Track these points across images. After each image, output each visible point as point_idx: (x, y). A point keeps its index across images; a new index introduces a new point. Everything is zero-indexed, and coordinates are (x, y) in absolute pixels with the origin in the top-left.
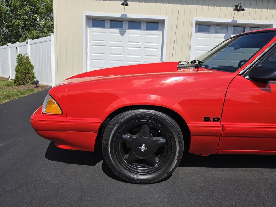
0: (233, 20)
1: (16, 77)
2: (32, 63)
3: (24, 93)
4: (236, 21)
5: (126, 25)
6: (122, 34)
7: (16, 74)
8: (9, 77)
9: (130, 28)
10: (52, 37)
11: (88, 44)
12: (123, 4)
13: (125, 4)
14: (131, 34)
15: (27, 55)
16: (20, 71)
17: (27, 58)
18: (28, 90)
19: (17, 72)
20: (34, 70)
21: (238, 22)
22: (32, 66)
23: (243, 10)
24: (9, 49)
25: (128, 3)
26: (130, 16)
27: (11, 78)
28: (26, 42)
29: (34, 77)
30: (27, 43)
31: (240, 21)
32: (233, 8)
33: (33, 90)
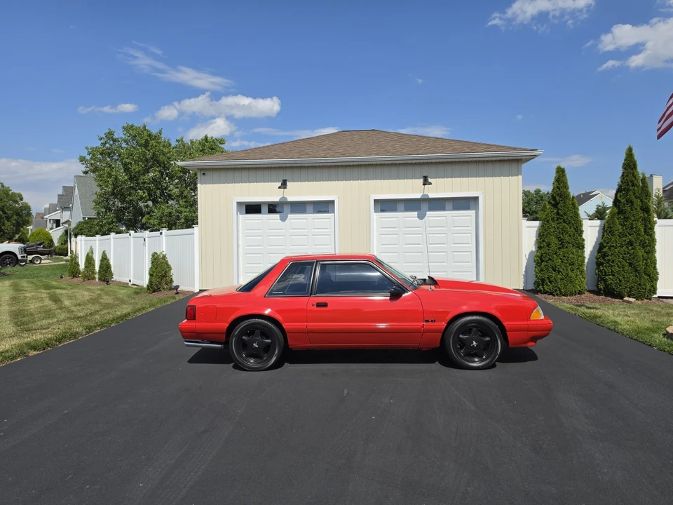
0: (424, 195)
1: (150, 281)
2: (170, 263)
3: (167, 301)
4: (427, 195)
5: (287, 209)
6: (283, 219)
7: (150, 278)
8: (130, 281)
9: (293, 212)
10: (196, 229)
11: (241, 236)
12: (279, 188)
13: (284, 185)
14: (294, 219)
15: (164, 253)
16: (155, 274)
17: (164, 257)
18: (170, 298)
19: (151, 275)
20: (172, 271)
21: (430, 197)
22: (169, 267)
23: (430, 184)
24: (132, 239)
25: (288, 183)
26: (290, 199)
27: (132, 283)
28: (159, 233)
29: (171, 281)
30: (161, 234)
31: (432, 195)
32: (422, 181)
33: (174, 298)
